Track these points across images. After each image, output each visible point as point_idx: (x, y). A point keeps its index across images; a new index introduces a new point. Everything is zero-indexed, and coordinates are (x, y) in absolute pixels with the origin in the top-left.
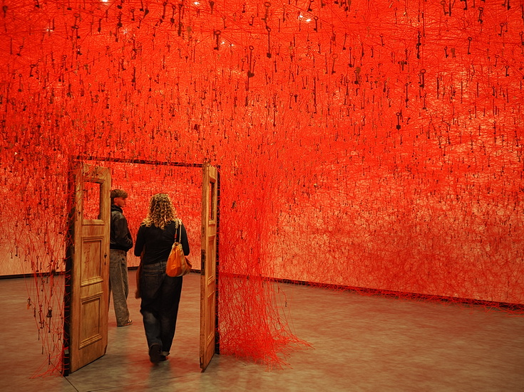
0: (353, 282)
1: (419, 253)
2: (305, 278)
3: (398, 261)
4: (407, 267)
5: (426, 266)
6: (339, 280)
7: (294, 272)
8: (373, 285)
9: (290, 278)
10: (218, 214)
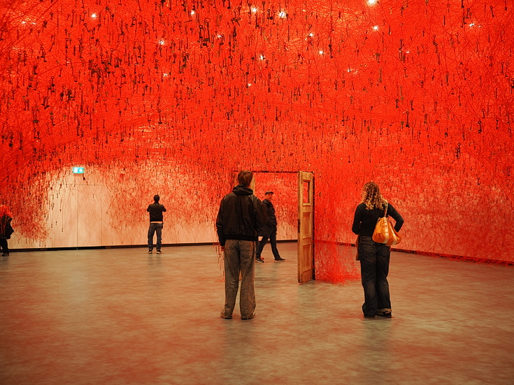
0: (449, 252)
1: (496, 228)
2: (415, 248)
3: (481, 235)
4: (487, 238)
5: (501, 238)
6: (438, 250)
7: (407, 243)
8: (462, 254)
9: (404, 248)
10: (314, 200)
